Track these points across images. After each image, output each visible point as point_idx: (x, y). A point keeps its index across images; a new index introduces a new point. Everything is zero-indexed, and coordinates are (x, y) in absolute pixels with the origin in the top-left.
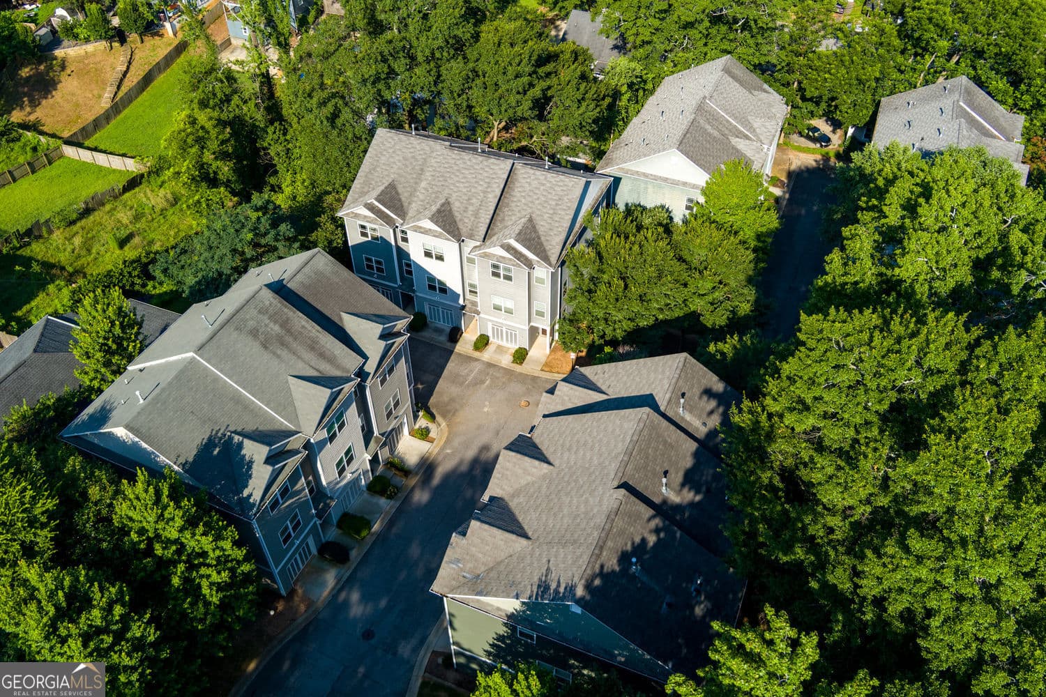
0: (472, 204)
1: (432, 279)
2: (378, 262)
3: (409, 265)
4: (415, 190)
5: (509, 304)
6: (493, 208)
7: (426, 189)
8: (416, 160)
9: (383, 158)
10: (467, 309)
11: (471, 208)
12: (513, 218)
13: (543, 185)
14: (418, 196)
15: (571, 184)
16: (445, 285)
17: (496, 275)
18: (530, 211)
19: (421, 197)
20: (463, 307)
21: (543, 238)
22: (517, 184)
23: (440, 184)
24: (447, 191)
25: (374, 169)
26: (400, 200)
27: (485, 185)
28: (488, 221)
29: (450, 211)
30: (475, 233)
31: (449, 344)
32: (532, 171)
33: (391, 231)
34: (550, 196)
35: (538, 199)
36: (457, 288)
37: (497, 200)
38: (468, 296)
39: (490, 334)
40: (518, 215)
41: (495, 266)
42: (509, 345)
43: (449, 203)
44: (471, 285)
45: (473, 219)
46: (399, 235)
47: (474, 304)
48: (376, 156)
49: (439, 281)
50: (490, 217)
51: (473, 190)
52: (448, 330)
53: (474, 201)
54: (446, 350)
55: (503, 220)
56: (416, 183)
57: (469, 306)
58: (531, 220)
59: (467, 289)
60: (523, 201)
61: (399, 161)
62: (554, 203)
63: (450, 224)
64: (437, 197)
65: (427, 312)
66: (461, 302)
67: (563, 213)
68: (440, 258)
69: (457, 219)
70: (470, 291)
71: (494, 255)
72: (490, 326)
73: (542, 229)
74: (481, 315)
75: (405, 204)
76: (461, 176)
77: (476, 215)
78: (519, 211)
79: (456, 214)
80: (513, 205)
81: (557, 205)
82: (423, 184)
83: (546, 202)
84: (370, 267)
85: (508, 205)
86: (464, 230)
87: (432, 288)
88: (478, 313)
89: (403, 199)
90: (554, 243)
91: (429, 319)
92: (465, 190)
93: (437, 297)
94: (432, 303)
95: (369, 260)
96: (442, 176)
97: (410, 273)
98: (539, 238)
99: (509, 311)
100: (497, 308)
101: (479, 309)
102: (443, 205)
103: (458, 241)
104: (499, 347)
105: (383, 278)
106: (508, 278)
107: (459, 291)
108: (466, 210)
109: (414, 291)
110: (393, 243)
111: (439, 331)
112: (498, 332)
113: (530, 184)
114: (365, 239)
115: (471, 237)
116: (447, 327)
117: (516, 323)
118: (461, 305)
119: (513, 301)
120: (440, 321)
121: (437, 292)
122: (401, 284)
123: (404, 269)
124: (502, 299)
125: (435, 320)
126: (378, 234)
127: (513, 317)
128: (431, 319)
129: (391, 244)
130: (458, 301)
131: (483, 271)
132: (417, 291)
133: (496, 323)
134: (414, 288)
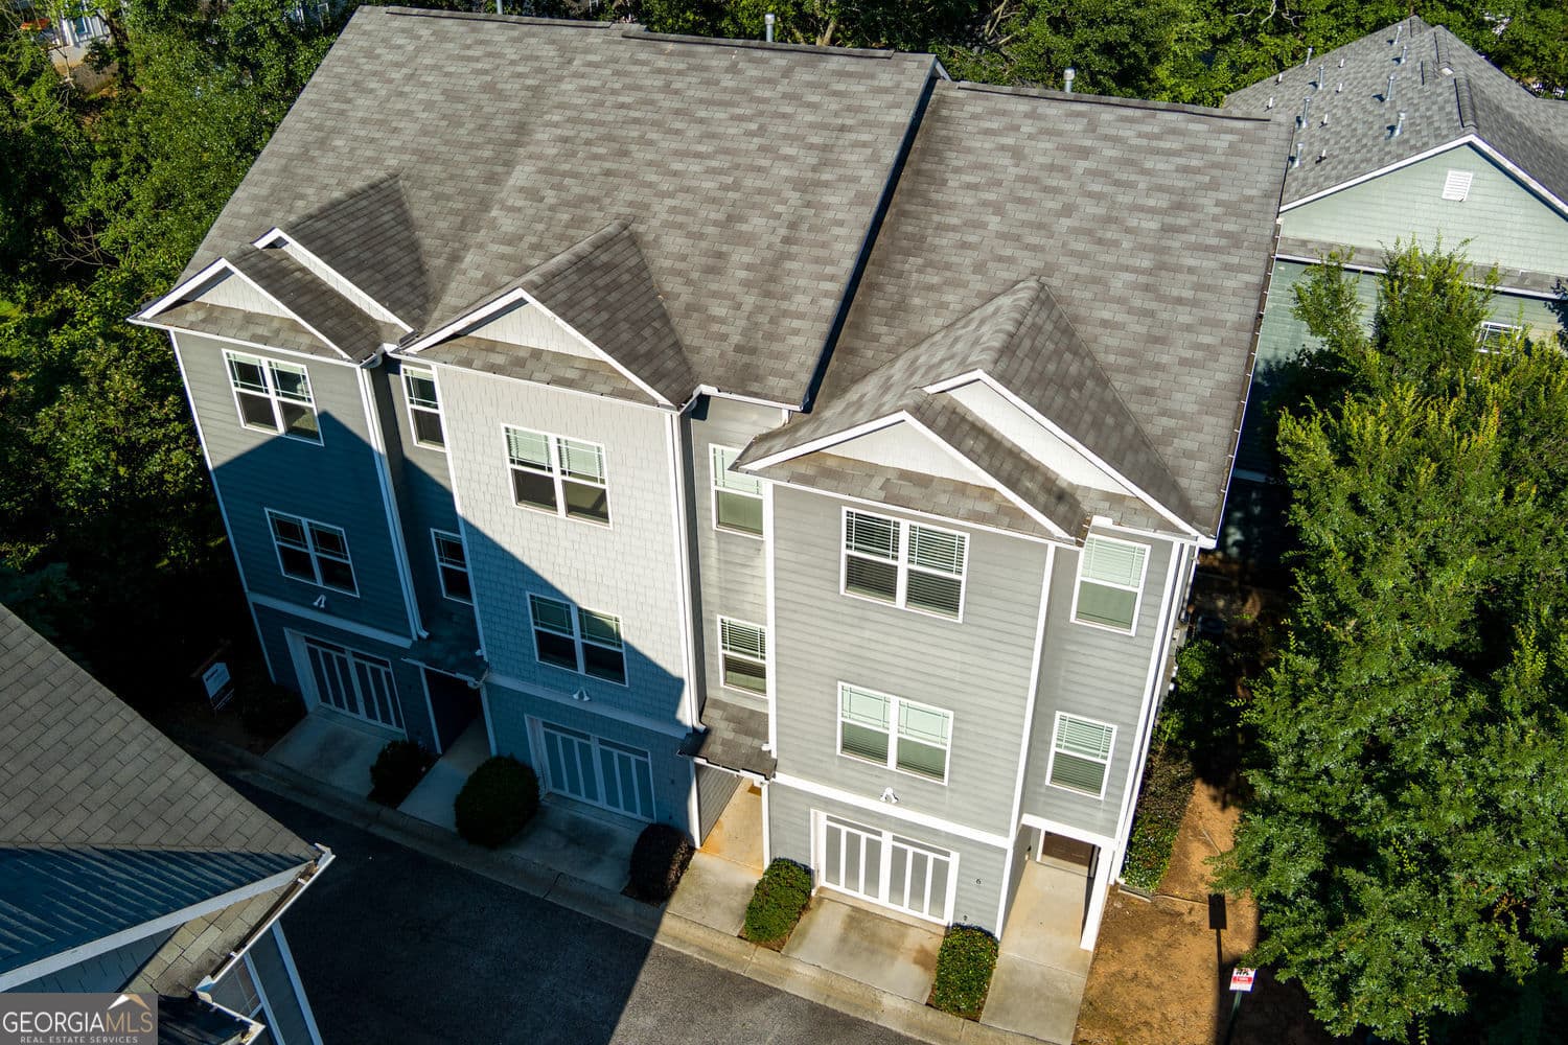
0: (747, 240)
1: (552, 607)
2: (326, 540)
3: (454, 550)
4: (485, 205)
5: (935, 729)
6: (853, 248)
7: (533, 194)
8: (501, 96)
9: (362, 101)
10: (714, 747)
11: (741, 256)
12: (951, 298)
13: (1085, 153)
14: (493, 225)
15: (1222, 143)
16: (613, 636)
17: (870, 578)
18: (1030, 261)
19: (508, 224)
20: (697, 740)
21: (1119, 383)
22: (955, 159)
23: (596, 167)
24: (627, 193)
25: (322, 144)
26: (414, 247)
27: (812, 159)
28: (830, 306)
29: (641, 271)
30: (764, 363)
31: (629, 907)
32: (1023, 106)
33: (364, 379)
34: (1125, 199)
35: (1068, 210)
36: (671, 651)
37: (867, 215)
38: (721, 687)
39: (818, 861)
40: (977, 284)
41: (868, 532)
42: (904, 910)
43: (634, 241)
44: (735, 637)
45: (749, 300)
46: (407, 407)
47: (752, 725)
48: (339, 96)
49: (586, 617)
50: (838, 287)
51: (750, 182)
52: (628, 837)
53: (756, 223)
54: (615, 936)
55: (901, 307)
56: (492, 179)
57: (723, 730)
58: (1044, 299)
59: (718, 652)
60: (994, 222)
61: (429, 105)
62: (1152, 224)
63: (637, 325)
64: (578, 222)
65: (538, 757)
66: (688, 714)
67: (1209, 263)
68: (591, 505)
69: (675, 307)
70: (731, 665)
71: (872, 470)
72: (820, 822)
73: (1110, 340)
74: (781, 778)
75: (436, 263)
76: (693, 131)
77: (769, 279)
78: (979, 268)
79: (671, 285)
80: (946, 240)
81: (1168, 230)
82: (522, 175)
83: (1108, 220)
84: (298, 563)
85: (918, 244)
86: (710, 351)
87: (555, 649)
88: (765, 766)
89: (428, 242)
90: (1185, 402)
91: (546, 787)
92: (709, 185)
93: (579, 692)
94: (558, 719)
95: (288, 530)
96: (610, 138)
97: (459, 584)
98: (1104, 382)
99: (922, 762)
100: (863, 745)
101: (771, 746)
102: (605, 244)
103: (678, 400)
104: (859, 918)
105: (351, 610)
106: (935, 594)
107: (680, 664)
108: (716, 265)
109: (477, 667)
110: (377, 442)
111: (587, 840)
112: (854, 854)
113: (1017, 154)
114: (262, 433)
115: (744, 380)
116: (624, 824)
117: (950, 816)
118: (686, 727)
119: (951, 714)
120: (592, 794)
121: (581, 670)
122: (424, 634)
123: (439, 570)
124: (895, 700)
125: (571, 791)
126: (312, 405)
127: (943, 787)
128: (555, 786)
129: (369, 448)
130: (675, 712)
131: (803, 558)
132: (493, 665)
133: (850, 814)
134: (478, 653)
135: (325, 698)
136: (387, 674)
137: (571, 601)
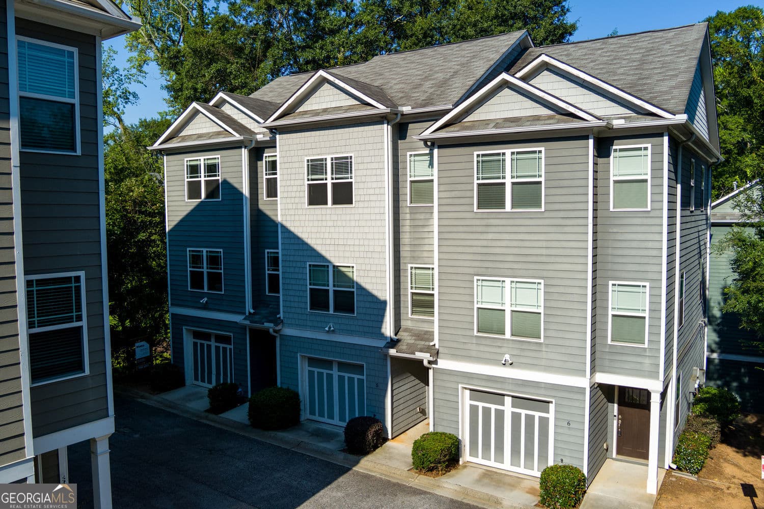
1: (320, 269)
2: (213, 261)
10: (402, 345)
16: (351, 281)
20: (393, 342)
28: (471, 83)
31: (341, 456)
33: (245, 155)
36: (381, 284)
38: (410, 318)
39: (465, 436)
42: (521, 470)
44: (418, 280)
46: (264, 176)
47: (425, 336)
49: (337, 270)
57: (408, 340)
59: (408, 291)
65: (303, 389)
66: (388, 329)
71: (489, 122)
72: (465, 398)
74: (441, 363)
79: (395, 94)
84: (197, 279)
86: (410, 103)
87: (319, 299)
93: (330, 328)
94: (316, 352)
95: (196, 259)
101: (435, 343)
104: (490, 474)
105: (218, 304)
107: (385, 293)
110: (246, 191)
111: (324, 435)
112: (488, 425)
114: (194, 203)
115: (425, 106)
117: (548, 368)
118: (386, 338)
119: (542, 281)
120: (331, 416)
121: (331, 311)
122: (252, 311)
123: (267, 275)
124: (508, 280)
125: (320, 415)
126: (219, 178)
127: (540, 344)
128: (311, 413)
129: (242, 194)
130: (380, 328)
131: (453, 194)
132: (285, 321)
133: (484, 383)
134: (278, 316)
135: (196, 379)
136: (230, 349)
137: (330, 262)
